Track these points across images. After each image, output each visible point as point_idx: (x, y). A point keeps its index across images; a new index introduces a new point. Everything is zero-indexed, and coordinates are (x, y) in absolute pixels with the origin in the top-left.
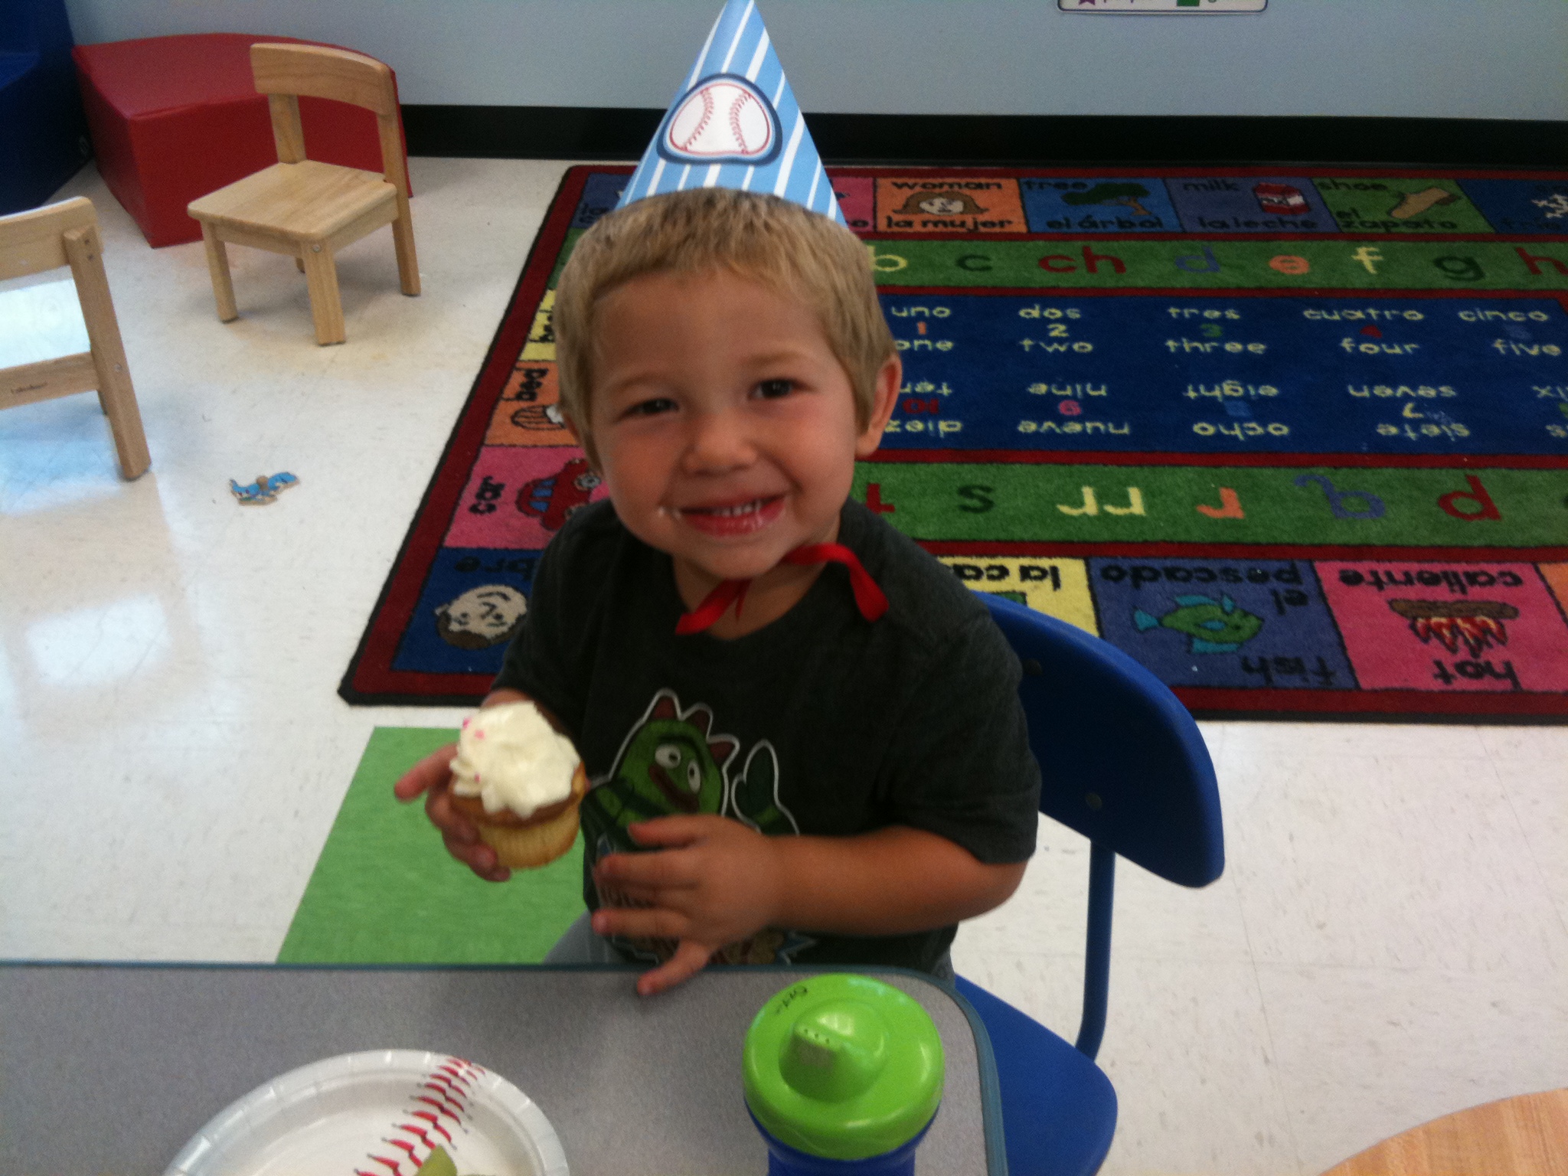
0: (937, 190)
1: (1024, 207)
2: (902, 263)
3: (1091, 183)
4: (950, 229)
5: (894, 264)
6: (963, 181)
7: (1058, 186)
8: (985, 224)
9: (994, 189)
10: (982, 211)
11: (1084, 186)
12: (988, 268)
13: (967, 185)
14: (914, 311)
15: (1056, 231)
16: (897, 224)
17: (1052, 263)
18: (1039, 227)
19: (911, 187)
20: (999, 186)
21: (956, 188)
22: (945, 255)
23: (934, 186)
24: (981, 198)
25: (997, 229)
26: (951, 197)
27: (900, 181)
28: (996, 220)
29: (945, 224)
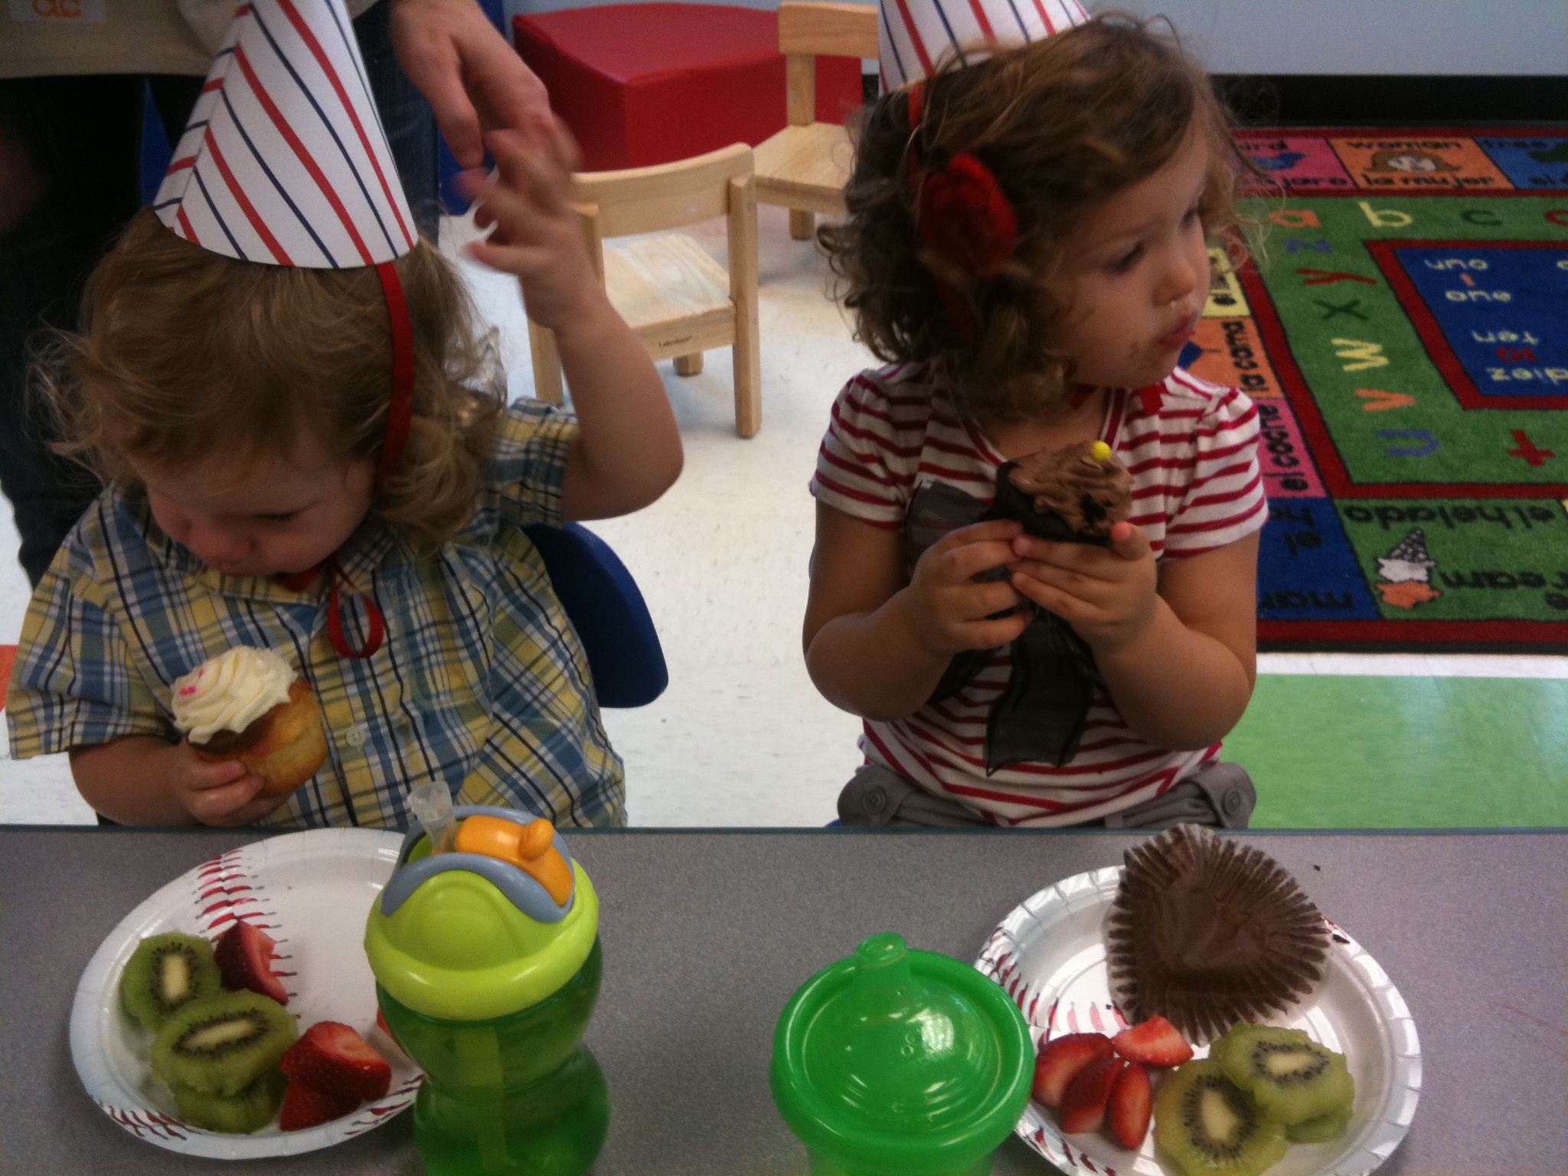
0: (1396, 150)
1: (1495, 164)
2: (1407, 219)
3: (1551, 143)
4: (1434, 186)
5: (1399, 219)
6: (1420, 140)
7: (1517, 145)
8: (1467, 181)
9: (1454, 148)
10: (1458, 168)
11: (1544, 145)
12: (1498, 223)
13: (1425, 144)
14: (1450, 263)
15: (1540, 188)
16: (1377, 181)
17: (1559, 217)
18: (1525, 184)
19: (1370, 146)
20: (1458, 146)
21: (1415, 147)
22: (1449, 209)
23: (1392, 146)
24: (1448, 156)
25: (1481, 186)
26: (1419, 157)
27: (1355, 141)
28: (1476, 177)
29: (1426, 181)
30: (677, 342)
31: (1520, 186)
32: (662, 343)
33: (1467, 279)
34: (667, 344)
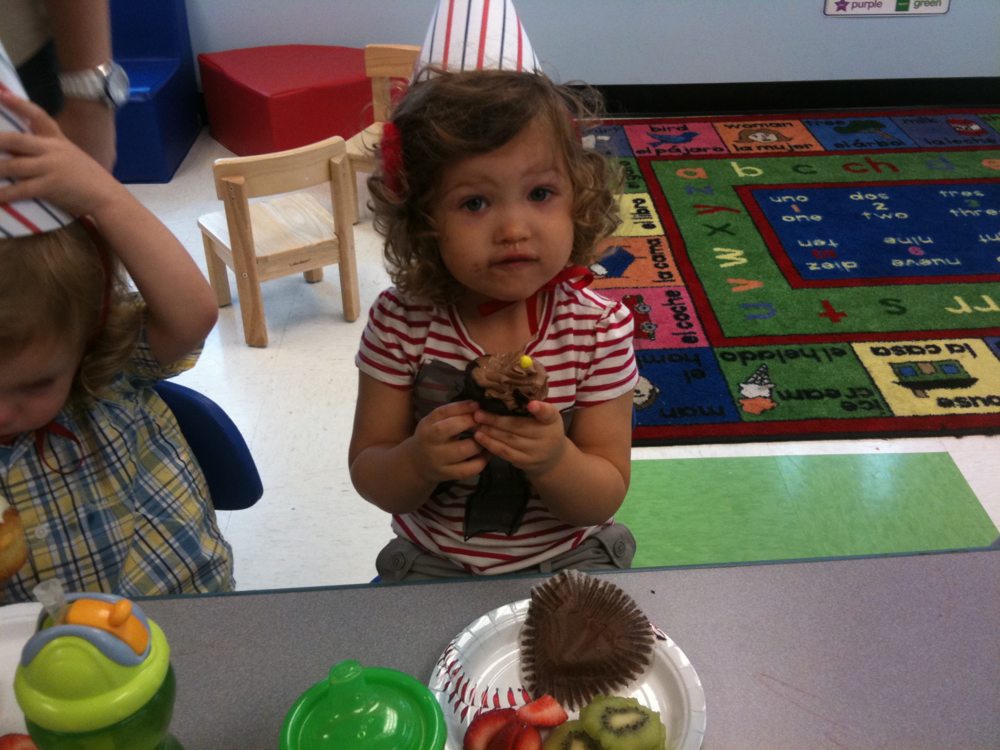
0: (754, 128)
1: (813, 136)
2: (760, 172)
3: (847, 121)
4: (776, 151)
5: (755, 172)
6: (768, 122)
7: (827, 123)
8: (796, 146)
9: (789, 126)
10: (790, 139)
11: (843, 123)
12: (814, 172)
13: (771, 125)
14: (785, 198)
15: (840, 150)
16: (742, 148)
17: (852, 167)
18: (831, 148)
19: (738, 127)
20: (791, 125)
21: (765, 127)
22: (785, 165)
23: (751, 126)
24: (786, 132)
25: (805, 150)
26: (767, 132)
27: (729, 124)
28: (802, 143)
29: (771, 147)
30: (301, 262)
31: (828, 148)
32: (292, 263)
33: (795, 208)
34: (295, 264)
